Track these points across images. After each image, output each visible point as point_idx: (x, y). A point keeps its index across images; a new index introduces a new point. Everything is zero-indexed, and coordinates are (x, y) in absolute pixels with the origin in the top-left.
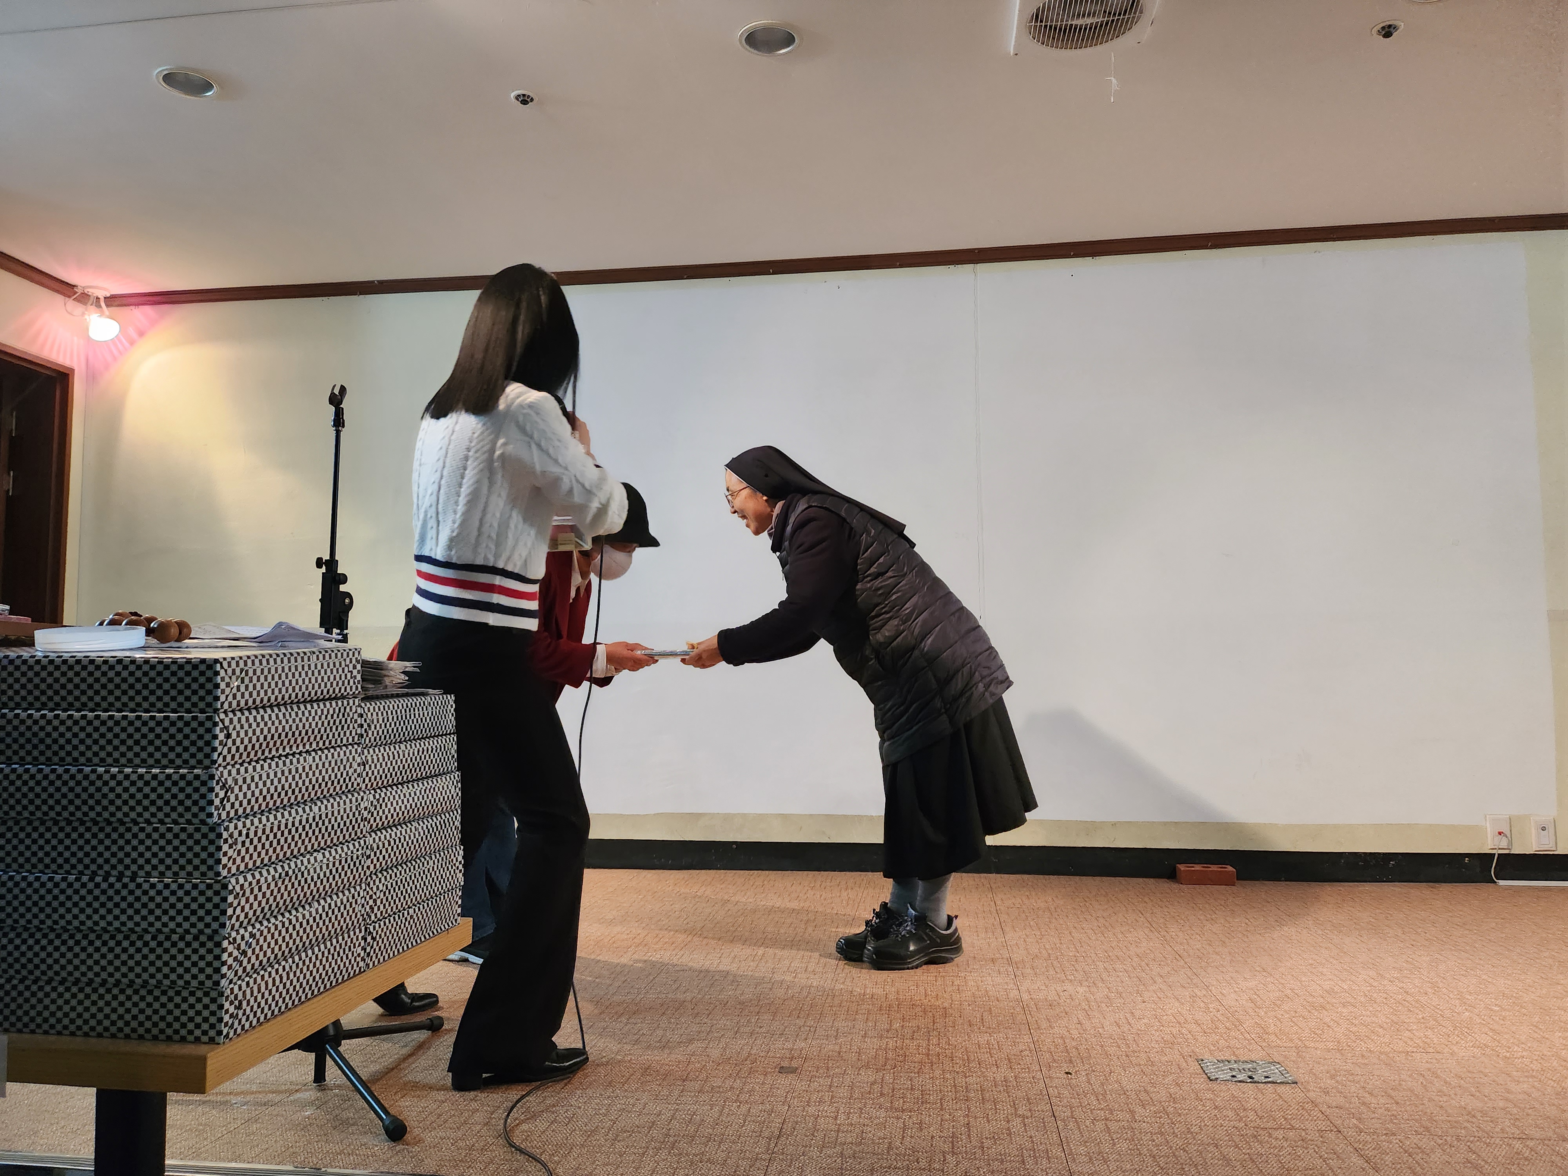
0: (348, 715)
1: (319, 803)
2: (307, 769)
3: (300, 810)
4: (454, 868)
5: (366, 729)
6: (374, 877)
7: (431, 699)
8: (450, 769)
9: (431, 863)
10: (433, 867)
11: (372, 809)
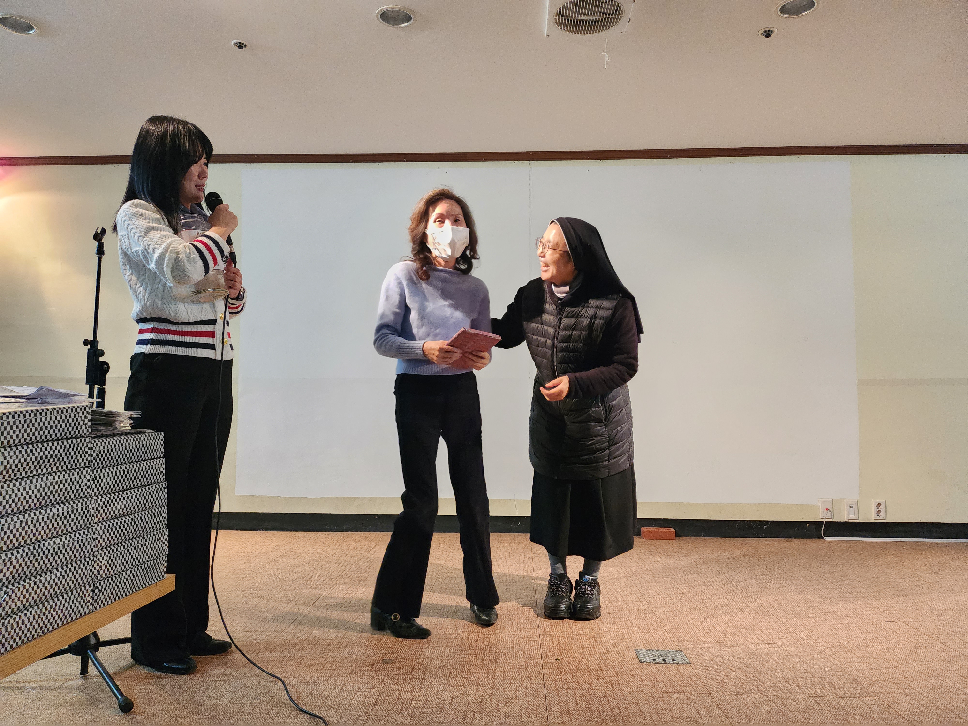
0: (81, 449)
1: (57, 506)
2: (49, 485)
3: (43, 512)
4: (161, 543)
5: (94, 458)
6: (100, 552)
7: (146, 436)
8: (159, 480)
9: (144, 541)
10: (145, 544)
11: (99, 508)
